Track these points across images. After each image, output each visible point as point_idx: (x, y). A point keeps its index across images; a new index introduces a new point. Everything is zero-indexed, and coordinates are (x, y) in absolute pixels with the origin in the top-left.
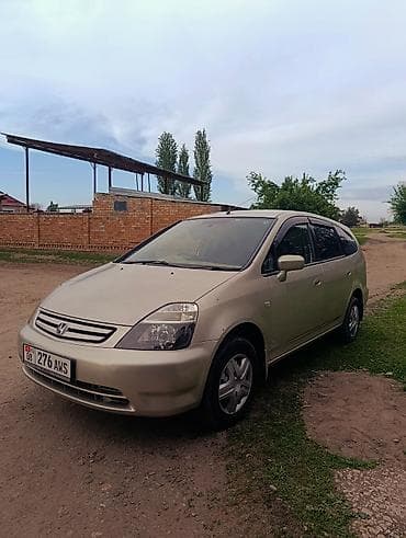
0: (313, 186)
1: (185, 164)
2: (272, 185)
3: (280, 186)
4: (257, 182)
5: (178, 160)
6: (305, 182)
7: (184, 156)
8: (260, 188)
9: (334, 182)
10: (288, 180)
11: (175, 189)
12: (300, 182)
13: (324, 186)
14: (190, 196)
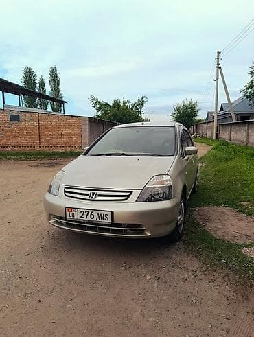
0: (130, 105)
1: (43, 88)
2: (106, 104)
3: (111, 105)
4: (95, 102)
5: (38, 85)
6: (125, 103)
7: (42, 84)
8: (98, 106)
9: (142, 104)
10: (115, 101)
11: (37, 105)
12: (122, 103)
13: (135, 106)
14: (48, 110)
